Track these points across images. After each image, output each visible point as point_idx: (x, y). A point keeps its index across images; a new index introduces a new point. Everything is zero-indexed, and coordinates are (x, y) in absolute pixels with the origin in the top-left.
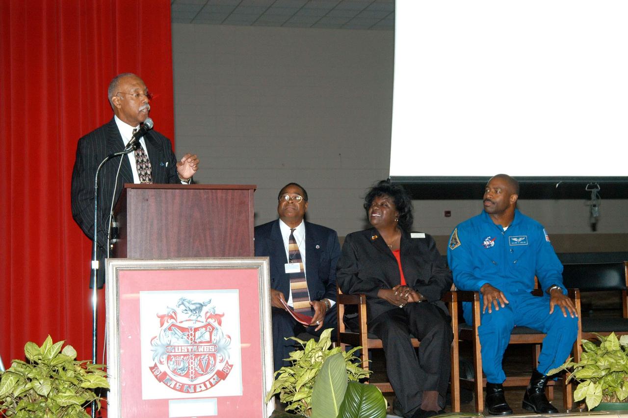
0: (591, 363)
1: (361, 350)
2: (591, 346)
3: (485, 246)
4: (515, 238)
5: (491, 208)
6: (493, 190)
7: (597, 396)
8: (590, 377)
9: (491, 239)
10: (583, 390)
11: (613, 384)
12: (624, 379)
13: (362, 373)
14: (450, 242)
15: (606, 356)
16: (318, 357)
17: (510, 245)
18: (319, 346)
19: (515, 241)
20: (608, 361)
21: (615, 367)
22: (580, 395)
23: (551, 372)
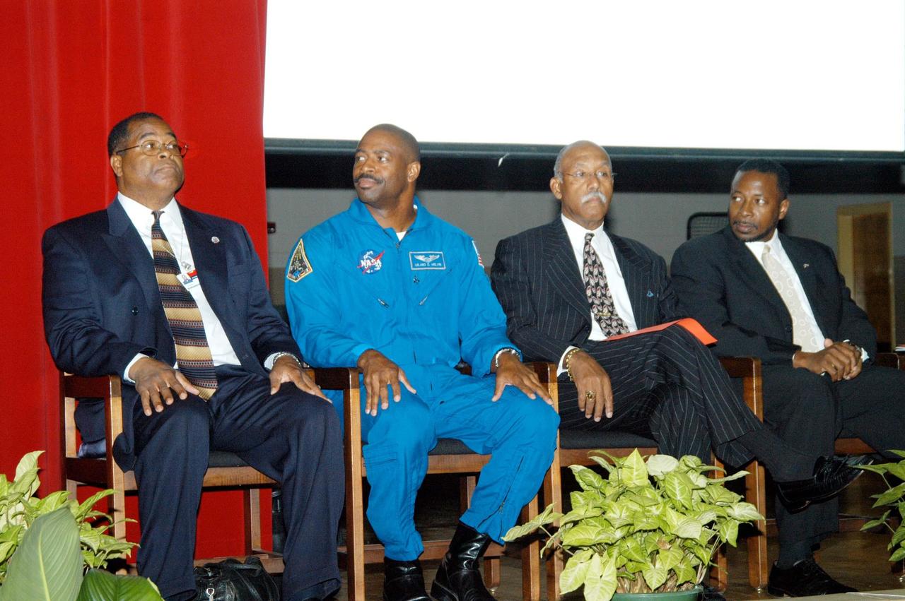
0: (593, 514)
1: (110, 498)
2: (593, 479)
3: (363, 269)
4: (422, 254)
5: (372, 193)
6: (373, 156)
7: (607, 583)
8: (593, 543)
9: (376, 258)
10: (578, 569)
11: (637, 557)
12: (660, 546)
13: (115, 548)
14: (290, 268)
15: (622, 497)
16: (15, 515)
17: (412, 269)
18: (18, 490)
19: (420, 262)
20: (628, 508)
21: (642, 522)
22: (571, 580)
23: (511, 535)
